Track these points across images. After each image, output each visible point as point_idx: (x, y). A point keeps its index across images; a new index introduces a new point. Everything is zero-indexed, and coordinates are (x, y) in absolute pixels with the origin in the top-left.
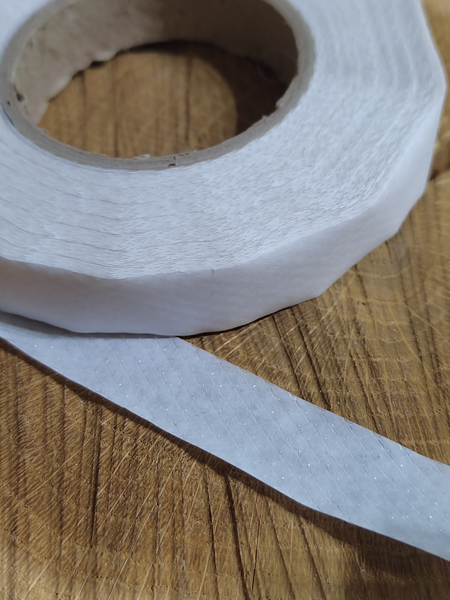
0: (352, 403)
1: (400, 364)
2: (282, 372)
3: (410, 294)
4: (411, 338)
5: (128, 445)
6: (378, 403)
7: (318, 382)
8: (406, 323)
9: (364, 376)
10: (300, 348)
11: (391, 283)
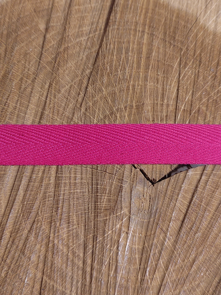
0: (101, 283)
1: (129, 269)
2: (79, 255)
3: (149, 234)
4: (140, 256)
5: (5, 271)
6: (112, 286)
7: (92, 267)
8: (141, 247)
9: (112, 271)
10: (91, 246)
11: (143, 224)
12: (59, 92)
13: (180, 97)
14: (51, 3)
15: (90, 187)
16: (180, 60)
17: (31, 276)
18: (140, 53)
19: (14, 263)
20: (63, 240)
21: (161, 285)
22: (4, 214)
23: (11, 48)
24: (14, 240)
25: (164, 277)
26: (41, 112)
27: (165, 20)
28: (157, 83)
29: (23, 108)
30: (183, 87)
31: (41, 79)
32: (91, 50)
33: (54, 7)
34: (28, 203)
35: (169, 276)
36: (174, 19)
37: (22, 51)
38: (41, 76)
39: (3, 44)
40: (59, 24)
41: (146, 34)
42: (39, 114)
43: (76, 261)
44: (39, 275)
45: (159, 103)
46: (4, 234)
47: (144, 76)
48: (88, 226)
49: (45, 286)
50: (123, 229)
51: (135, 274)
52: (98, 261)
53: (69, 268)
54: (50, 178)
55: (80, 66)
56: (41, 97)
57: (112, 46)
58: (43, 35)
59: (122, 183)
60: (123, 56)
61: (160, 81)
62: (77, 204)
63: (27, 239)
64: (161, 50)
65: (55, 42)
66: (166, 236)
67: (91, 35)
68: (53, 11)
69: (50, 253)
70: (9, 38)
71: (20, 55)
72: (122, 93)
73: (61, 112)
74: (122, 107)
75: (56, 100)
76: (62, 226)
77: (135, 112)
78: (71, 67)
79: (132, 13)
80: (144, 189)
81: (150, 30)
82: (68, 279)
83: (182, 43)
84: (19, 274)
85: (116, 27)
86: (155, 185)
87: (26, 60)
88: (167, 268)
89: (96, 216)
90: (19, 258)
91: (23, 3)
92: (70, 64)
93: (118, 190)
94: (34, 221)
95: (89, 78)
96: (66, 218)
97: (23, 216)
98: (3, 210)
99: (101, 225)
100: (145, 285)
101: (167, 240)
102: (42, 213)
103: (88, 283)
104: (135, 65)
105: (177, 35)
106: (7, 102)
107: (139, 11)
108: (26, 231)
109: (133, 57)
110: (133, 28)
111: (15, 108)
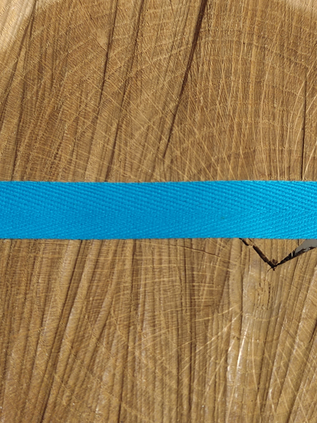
0: (204, 411)
1: (244, 389)
2: (171, 372)
3: (269, 339)
4: (258, 371)
6: (220, 415)
7: (190, 388)
8: (259, 359)
9: (218, 394)
10: (187, 359)
11: (261, 325)
12: (132, 136)
13: (307, 139)
14: (114, 6)
15: (183, 273)
16: (306, 85)
17: (103, 403)
18: (246, 76)
19: (79, 385)
20: (146, 350)
21: (290, 413)
22: (61, 316)
23: (60, 73)
24: (77, 352)
25: (294, 400)
26: (107, 167)
27: (282, 26)
28: (274, 119)
29: (82, 162)
30: (311, 125)
31: (104, 119)
32: (175, 73)
33: (118, 12)
34: (96, 298)
35: (300, 399)
36: (294, 24)
37: (76, 77)
38: (105, 114)
39: (47, 68)
40: (127, 36)
41: (254, 48)
42: (105, 170)
43: (168, 381)
44: (115, 401)
45: (277, 148)
46: (63, 344)
47: (253, 110)
48: (182, 330)
49: (124, 418)
50: (233, 333)
51: (251, 398)
52: (198, 380)
53: (158, 391)
54: (124, 261)
55: (160, 98)
56: (106, 145)
57: (206, 67)
58: (105, 53)
59: (228, 268)
60: (222, 82)
61: (278, 117)
62: (164, 298)
63: (96, 350)
64: (277, 71)
65: (123, 64)
66: (294, 341)
67: (174, 52)
68: (117, 17)
69: (130, 370)
70: (56, 60)
71: (73, 84)
72: (222, 136)
73: (135, 166)
74: (225, 156)
75: (128, 149)
76: (144, 331)
77: (243, 163)
78: (147, 100)
79: (232, 17)
80: (260, 275)
81: (260, 42)
82: (157, 407)
83: (307, 59)
84: (87, 401)
85: (210, 39)
86: (277, 269)
87: (82, 92)
88: (297, 388)
89: (193, 316)
90: (86, 378)
91: (74, 7)
92: (146, 95)
93: (223, 278)
94: (105, 325)
95: (175, 116)
96: (150, 318)
97: (88, 317)
98: (60, 310)
99: (200, 328)
100: (268, 413)
101: (296, 347)
102: (116, 313)
103: (185, 412)
104: (240, 95)
105: (300, 48)
106: (57, 154)
107: (243, 14)
108: (94, 340)
109: (236, 82)
110: (235, 39)
111: (70, 162)
